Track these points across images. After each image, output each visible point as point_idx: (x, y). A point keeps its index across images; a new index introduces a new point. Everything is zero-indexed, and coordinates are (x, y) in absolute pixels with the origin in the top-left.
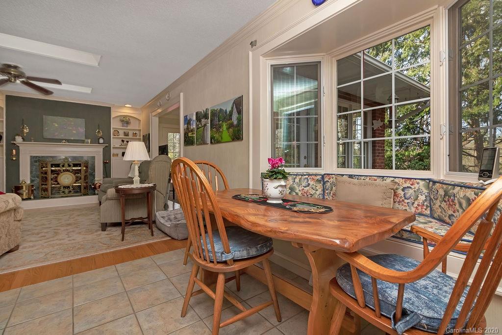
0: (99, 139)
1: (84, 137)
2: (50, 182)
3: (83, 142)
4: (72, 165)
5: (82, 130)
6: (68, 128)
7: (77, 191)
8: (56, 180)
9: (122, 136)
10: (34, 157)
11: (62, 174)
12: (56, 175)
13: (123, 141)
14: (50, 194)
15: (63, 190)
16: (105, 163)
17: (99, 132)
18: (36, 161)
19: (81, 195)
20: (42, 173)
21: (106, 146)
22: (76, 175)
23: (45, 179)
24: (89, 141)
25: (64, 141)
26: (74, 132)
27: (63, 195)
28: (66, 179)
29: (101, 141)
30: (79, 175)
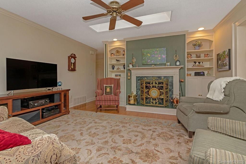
0: (176, 62)
1: (166, 61)
2: (145, 94)
3: (165, 64)
4: (157, 83)
5: (164, 56)
6: (156, 56)
7: (161, 103)
8: (148, 93)
9: (194, 58)
10: (138, 77)
11: (152, 89)
12: (148, 90)
13: (195, 62)
14: (145, 102)
15: (152, 101)
16: (181, 82)
17: (176, 56)
18: (139, 80)
19: (163, 107)
20: (141, 88)
21: (182, 68)
22: (160, 90)
23: (142, 92)
24: (169, 64)
25: (153, 65)
26: (159, 58)
27: (151, 104)
28: (154, 93)
29: (178, 63)
30: (162, 90)
